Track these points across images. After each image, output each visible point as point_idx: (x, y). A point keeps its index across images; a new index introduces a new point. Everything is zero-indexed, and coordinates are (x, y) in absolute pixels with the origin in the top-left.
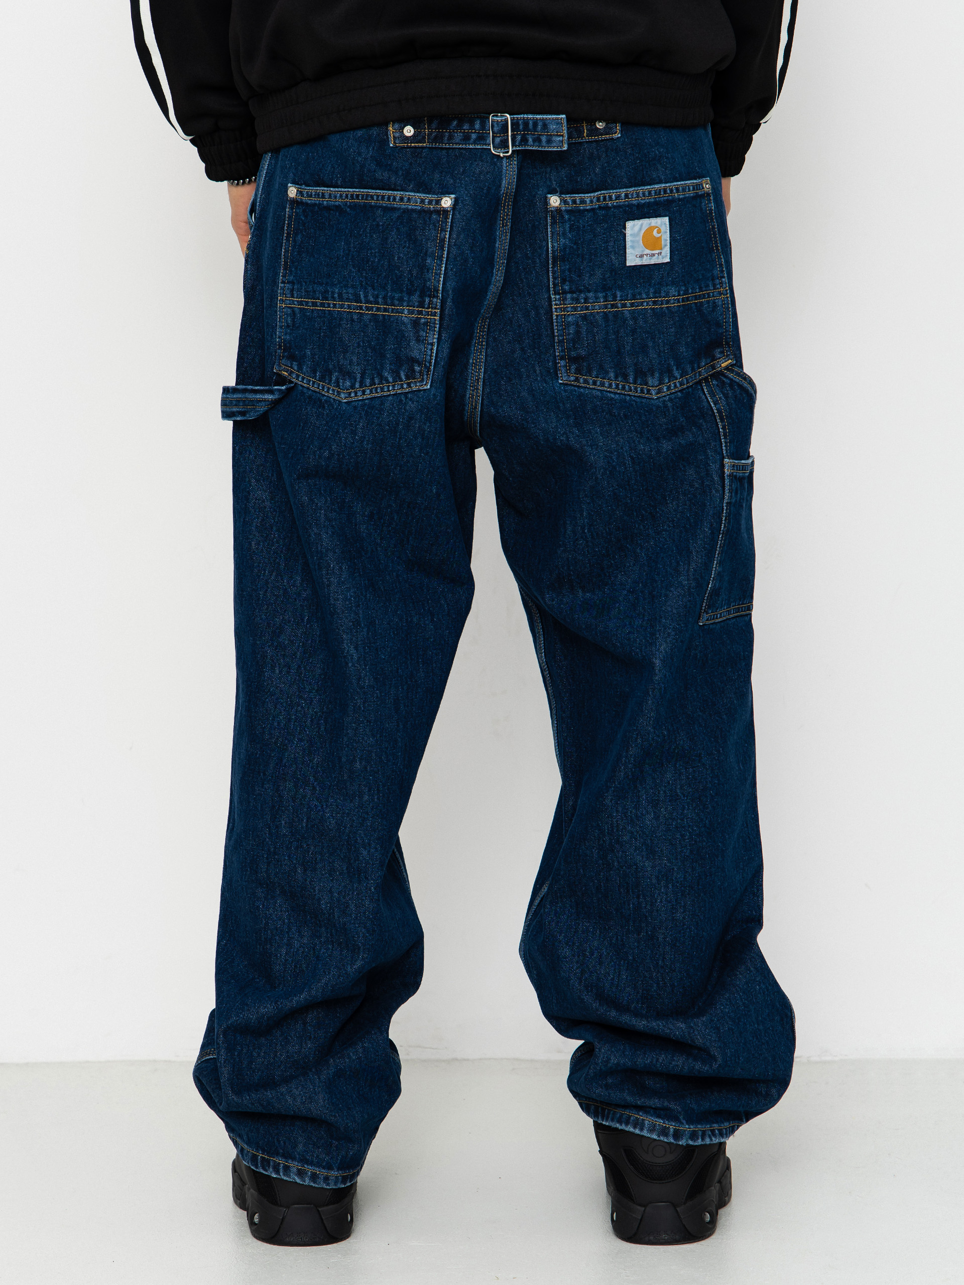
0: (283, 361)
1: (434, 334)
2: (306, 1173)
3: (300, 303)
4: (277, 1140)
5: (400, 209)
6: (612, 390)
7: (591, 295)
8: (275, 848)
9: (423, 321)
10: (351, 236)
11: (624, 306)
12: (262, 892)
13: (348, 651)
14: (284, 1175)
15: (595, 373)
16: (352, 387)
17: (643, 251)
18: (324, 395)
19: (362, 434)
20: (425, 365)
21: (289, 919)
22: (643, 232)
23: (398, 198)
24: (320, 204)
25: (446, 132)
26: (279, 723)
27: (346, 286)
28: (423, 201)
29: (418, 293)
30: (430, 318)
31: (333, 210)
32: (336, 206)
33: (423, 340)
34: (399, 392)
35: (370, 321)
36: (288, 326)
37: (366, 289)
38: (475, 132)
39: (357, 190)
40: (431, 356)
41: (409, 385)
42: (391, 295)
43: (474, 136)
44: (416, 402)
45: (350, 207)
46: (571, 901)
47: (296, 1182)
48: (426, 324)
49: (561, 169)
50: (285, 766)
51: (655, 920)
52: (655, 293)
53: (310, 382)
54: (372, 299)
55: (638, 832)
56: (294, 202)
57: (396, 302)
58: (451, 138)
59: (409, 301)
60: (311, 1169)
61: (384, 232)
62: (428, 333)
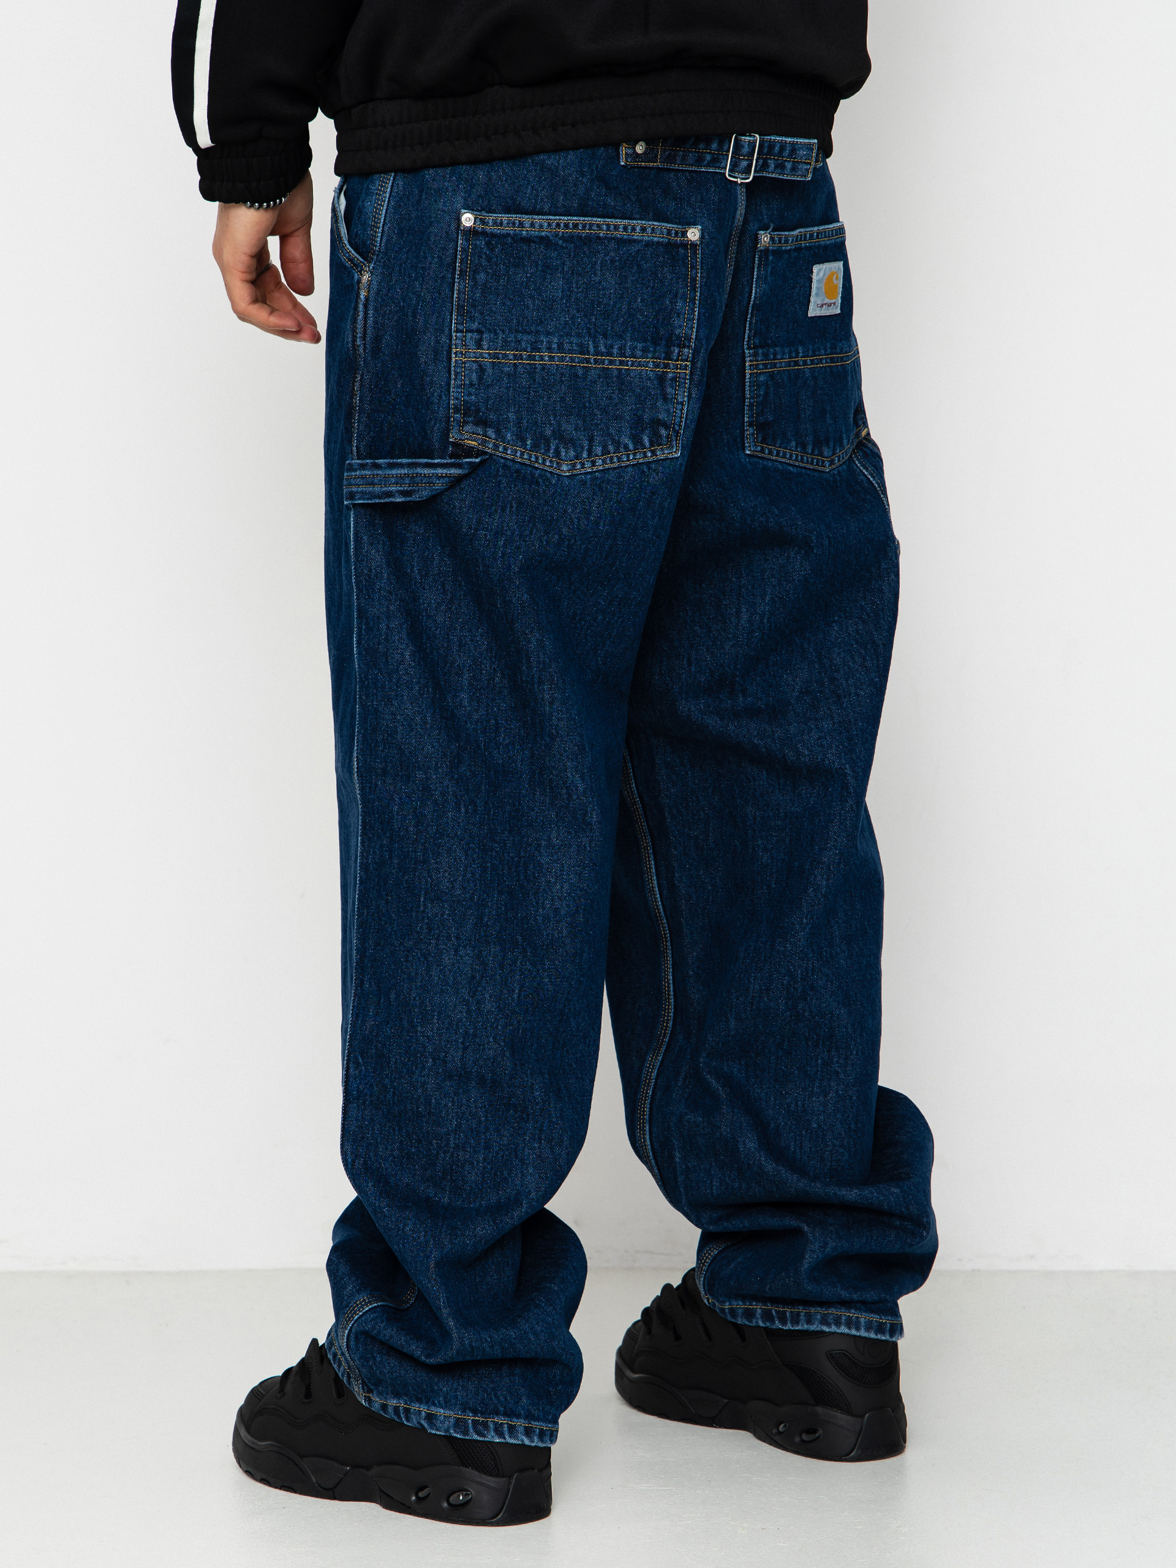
0: (468, 428)
1: (685, 391)
2: (534, 1431)
3: (496, 356)
4: (495, 1396)
5: (641, 241)
6: (792, 463)
7: (778, 349)
8: (476, 1028)
9: (670, 375)
10: (572, 273)
11: (805, 363)
12: (452, 1086)
13: (572, 781)
14: (510, 1437)
15: (779, 442)
16: (577, 457)
17: (824, 300)
18: (537, 468)
19: (598, 513)
20: (674, 428)
21: (487, 1117)
22: (826, 277)
23: (638, 229)
24: (515, 235)
25: (680, 150)
26: (473, 874)
27: (568, 335)
28: (669, 232)
29: (664, 342)
30: (679, 373)
31: (534, 242)
32: (541, 238)
33: (672, 399)
34: (641, 461)
35: (599, 376)
36: (471, 385)
37: (596, 337)
38: (710, 153)
39: (575, 218)
40: (681, 418)
41: (654, 453)
42: (632, 345)
43: (708, 157)
44: (662, 472)
45: (563, 238)
46: (740, 1064)
47: (524, 1445)
48: (674, 379)
49: (773, 201)
50: (487, 926)
51: (849, 1077)
52: (831, 348)
53: (516, 452)
54: (604, 350)
55: (833, 975)
56: (471, 232)
57: (639, 353)
58: (684, 158)
59: (655, 352)
60: (538, 1426)
61: (623, 269)
62: (678, 390)
